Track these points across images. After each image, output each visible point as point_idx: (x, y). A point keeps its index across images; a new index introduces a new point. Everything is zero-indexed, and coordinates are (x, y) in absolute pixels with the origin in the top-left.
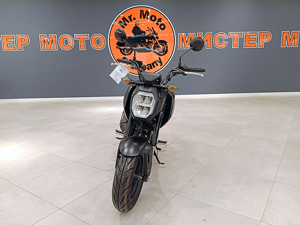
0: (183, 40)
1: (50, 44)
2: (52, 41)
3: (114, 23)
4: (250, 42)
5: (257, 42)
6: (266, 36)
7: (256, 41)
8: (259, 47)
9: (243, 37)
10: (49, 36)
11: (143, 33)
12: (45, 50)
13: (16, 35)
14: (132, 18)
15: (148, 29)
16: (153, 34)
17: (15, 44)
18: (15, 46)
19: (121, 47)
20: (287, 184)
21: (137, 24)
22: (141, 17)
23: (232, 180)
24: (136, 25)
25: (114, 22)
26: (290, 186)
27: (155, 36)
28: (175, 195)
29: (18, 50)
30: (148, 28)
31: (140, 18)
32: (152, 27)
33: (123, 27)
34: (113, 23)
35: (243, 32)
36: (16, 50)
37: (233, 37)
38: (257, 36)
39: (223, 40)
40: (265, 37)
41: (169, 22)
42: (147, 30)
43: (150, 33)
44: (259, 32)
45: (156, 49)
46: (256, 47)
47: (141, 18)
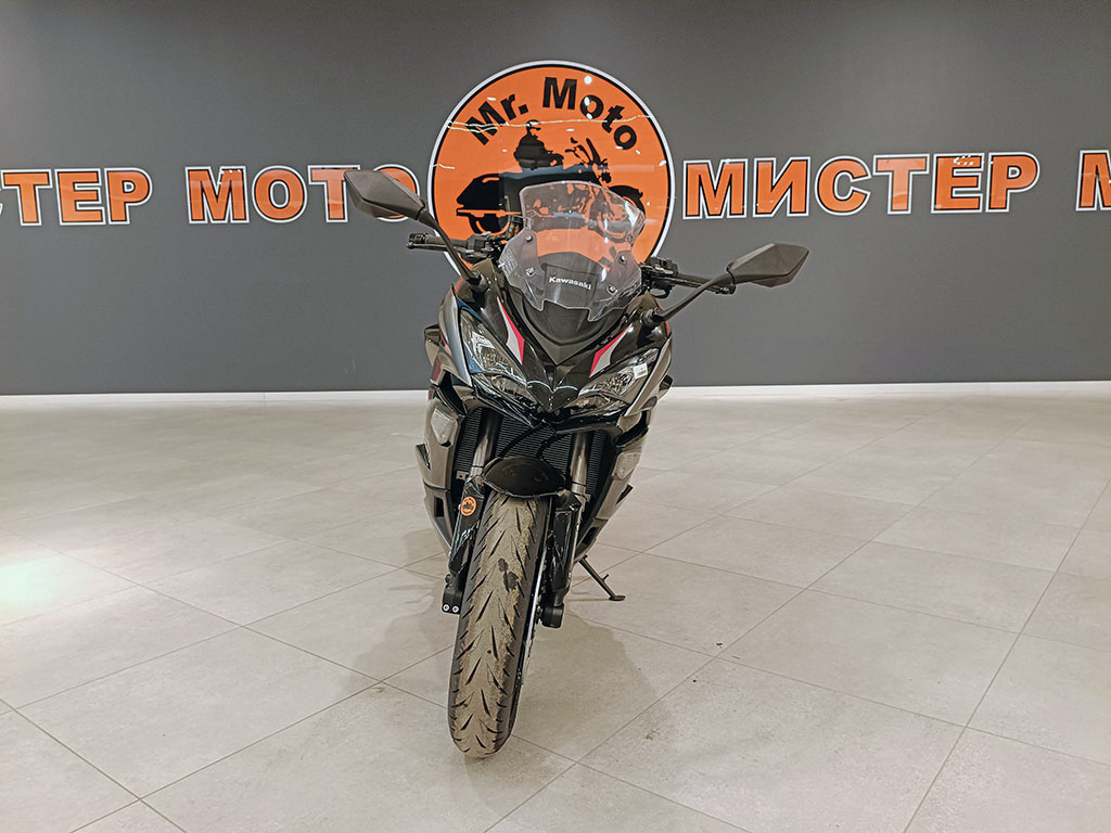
0: (701, 184)
1: (222, 200)
2: (230, 189)
3: (450, 125)
4: (954, 190)
5: (983, 191)
6: (1017, 169)
7: (979, 189)
8: (990, 208)
9: (927, 172)
10: (222, 172)
11: (555, 162)
12: (206, 222)
13: (106, 170)
14: (515, 106)
15: (572, 146)
16: (590, 163)
17: (100, 202)
18: (103, 208)
19: (473, 212)
20: (1015, 738)
21: (531, 127)
22: (546, 104)
23: (803, 717)
24: (529, 133)
25: (449, 121)
26: (1024, 746)
27: (598, 173)
28: (571, 763)
29: (110, 223)
30: (573, 141)
31: (544, 106)
32: (588, 140)
33: (484, 140)
34: (445, 126)
35: (928, 155)
36: (104, 223)
37: (890, 174)
38: (982, 169)
39: (854, 184)
40: (1014, 172)
41: (649, 119)
42: (567, 151)
43: (579, 161)
44: (990, 154)
45: (599, 218)
46: (980, 211)
47: (548, 106)
